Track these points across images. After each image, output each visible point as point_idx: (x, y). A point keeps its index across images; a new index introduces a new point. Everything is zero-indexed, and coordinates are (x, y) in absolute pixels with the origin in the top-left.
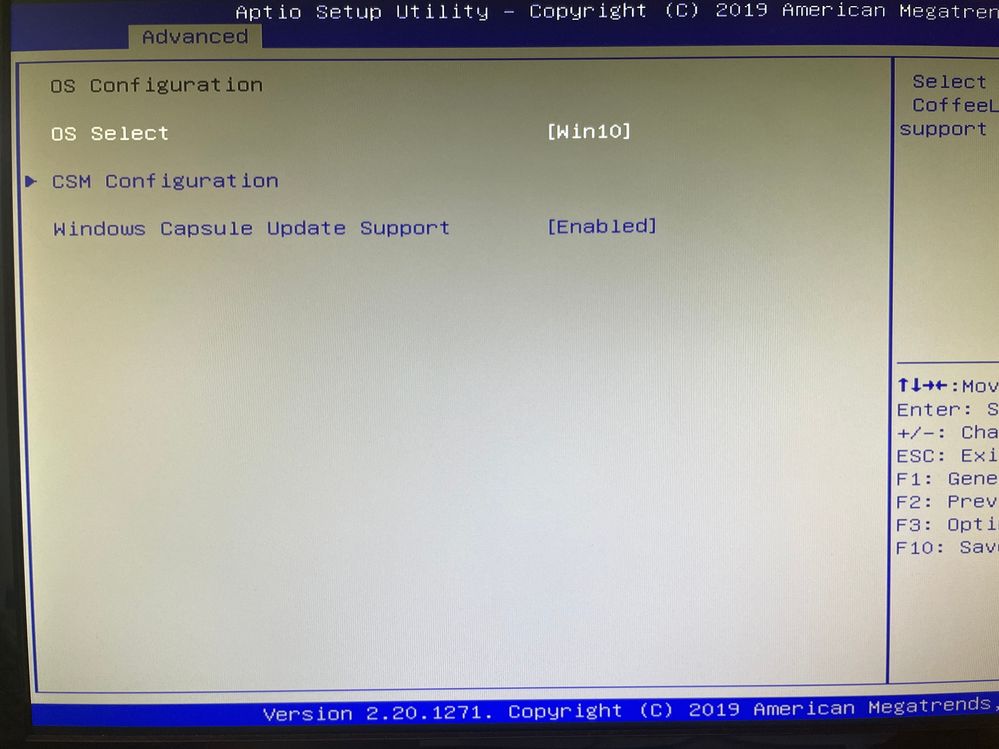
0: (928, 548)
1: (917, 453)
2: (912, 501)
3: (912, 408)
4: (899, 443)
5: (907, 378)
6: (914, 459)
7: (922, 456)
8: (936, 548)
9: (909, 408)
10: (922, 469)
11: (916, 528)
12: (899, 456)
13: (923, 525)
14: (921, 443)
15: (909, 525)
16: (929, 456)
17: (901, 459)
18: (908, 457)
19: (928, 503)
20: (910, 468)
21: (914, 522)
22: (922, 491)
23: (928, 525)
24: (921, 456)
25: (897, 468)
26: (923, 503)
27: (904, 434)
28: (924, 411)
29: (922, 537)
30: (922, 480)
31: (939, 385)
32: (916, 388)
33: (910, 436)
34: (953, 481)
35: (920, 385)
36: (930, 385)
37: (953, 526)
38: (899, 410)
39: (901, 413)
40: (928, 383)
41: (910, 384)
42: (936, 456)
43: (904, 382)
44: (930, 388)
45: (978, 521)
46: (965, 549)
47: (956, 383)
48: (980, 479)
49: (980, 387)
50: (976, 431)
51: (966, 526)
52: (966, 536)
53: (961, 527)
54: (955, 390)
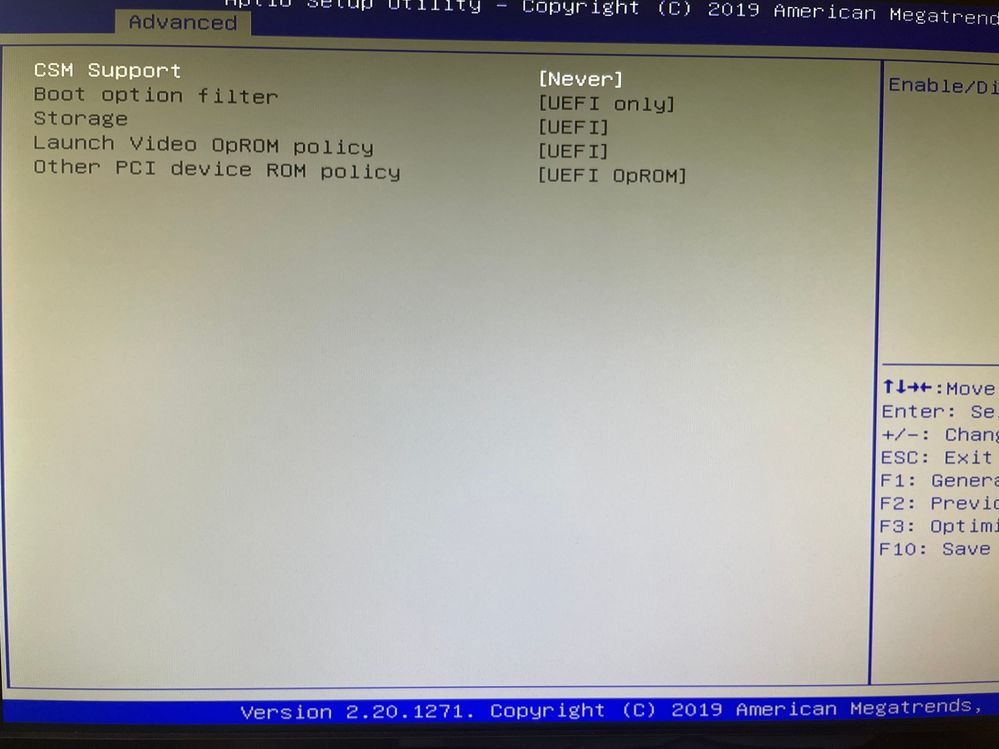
1: (901, 455)
2: (896, 503)
3: (897, 410)
4: (883, 444)
5: (892, 380)
6: (899, 460)
7: (906, 457)
9: (893, 409)
10: (906, 470)
11: (900, 529)
12: (883, 457)
14: (906, 444)
15: (892, 526)
16: (913, 458)
17: (886, 460)
18: (893, 458)
19: (911, 504)
20: (893, 469)
21: (897, 523)
22: (906, 492)
23: (911, 527)
24: (904, 458)
25: (881, 469)
26: (906, 505)
27: (888, 435)
28: (909, 412)
29: (905, 538)
30: (906, 481)
31: (924, 387)
32: (901, 390)
33: (894, 437)
34: (936, 483)
35: (905, 387)
36: (915, 387)
37: (936, 528)
38: (884, 411)
39: (886, 414)
40: (913, 385)
41: (895, 386)
42: (920, 458)
43: (889, 383)
44: (915, 390)
45: (960, 523)
46: (947, 551)
47: (939, 386)
48: (963, 481)
49: (965, 390)
50: (960, 433)
51: (949, 527)
52: (948, 537)
53: (944, 528)
54: (939, 392)
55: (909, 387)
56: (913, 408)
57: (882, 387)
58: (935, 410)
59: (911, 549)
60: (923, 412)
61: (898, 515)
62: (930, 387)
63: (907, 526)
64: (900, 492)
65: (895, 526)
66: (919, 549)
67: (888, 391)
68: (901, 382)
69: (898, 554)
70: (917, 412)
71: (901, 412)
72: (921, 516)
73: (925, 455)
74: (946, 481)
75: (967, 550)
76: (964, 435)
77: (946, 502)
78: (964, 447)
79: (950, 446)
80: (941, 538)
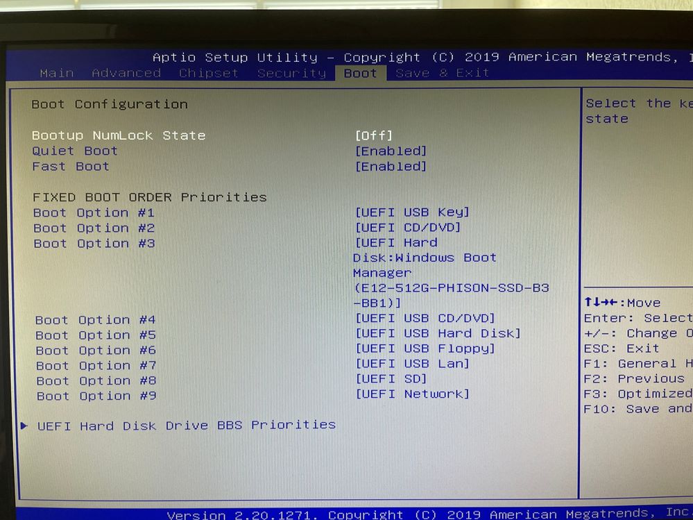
1: (597, 347)
2: (594, 379)
3: (594, 317)
4: (585, 340)
5: (590, 298)
6: (596, 350)
9: (592, 317)
10: (601, 357)
11: (597, 396)
12: (586, 348)
14: (600, 340)
15: (592, 394)
16: (605, 349)
17: (587, 350)
18: (592, 349)
19: (605, 379)
20: (592, 356)
21: (596, 392)
22: (601, 371)
23: (605, 394)
24: (600, 349)
25: (584, 356)
26: (602, 379)
27: (589, 334)
28: (602, 319)
29: (601, 402)
30: (601, 364)
31: (612, 302)
32: (597, 304)
33: (592, 335)
34: (622, 365)
35: (599, 302)
36: (606, 302)
37: (622, 395)
38: (586, 318)
39: (587, 320)
40: (604, 301)
41: (593, 302)
42: (611, 349)
43: (588, 299)
44: (606, 304)
45: (638, 392)
46: (629, 411)
47: (623, 301)
48: (639, 364)
49: (640, 304)
50: (637, 332)
51: (630, 395)
52: (630, 401)
53: (627, 395)
54: (623, 305)
55: (602, 302)
56: (605, 316)
57: (584, 302)
58: (620, 317)
59: (605, 410)
60: (611, 319)
61: (596, 387)
62: (616, 302)
63: (602, 394)
64: (596, 371)
65: (594, 394)
66: (610, 409)
67: (588, 305)
68: (597, 299)
69: (597, 412)
70: (608, 319)
71: (597, 319)
72: (612, 387)
73: (614, 347)
74: (628, 364)
75: (643, 410)
76: (640, 334)
77: (628, 378)
78: (639, 341)
79: (631, 341)
80: (625, 402)
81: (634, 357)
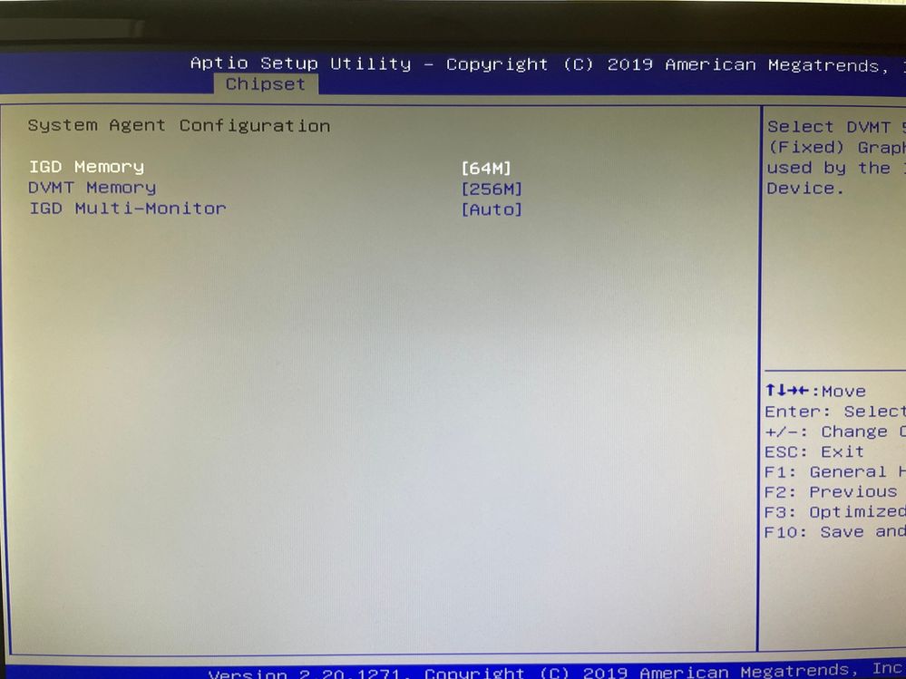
0: (792, 533)
1: (782, 450)
2: (778, 492)
3: (778, 410)
4: (766, 440)
5: (773, 384)
6: (781, 454)
7: (787, 452)
8: (800, 533)
9: (775, 411)
10: (787, 463)
11: (782, 514)
12: (767, 452)
13: (788, 513)
14: (786, 440)
15: (776, 512)
16: (793, 452)
17: (769, 454)
18: (775, 453)
19: (792, 493)
20: (776, 462)
21: (780, 510)
22: (788, 482)
23: (792, 513)
24: (786, 452)
25: (765, 462)
26: (788, 492)
27: (771, 432)
28: (789, 412)
29: (787, 523)
30: (787, 472)
31: (802, 390)
32: (782, 393)
33: (776, 434)
34: (815, 474)
35: (785, 390)
36: (794, 390)
37: (815, 513)
38: (767, 411)
39: (769, 414)
40: (792, 388)
41: (776, 390)
42: (800, 452)
43: (770, 386)
44: (794, 393)
45: (836, 509)
46: (825, 534)
47: (816, 389)
48: (838, 473)
49: (838, 392)
50: (835, 430)
51: (826, 513)
52: (826, 522)
53: (822, 514)
54: (816, 395)
55: (789, 390)
56: (792, 409)
57: (765, 390)
58: (812, 410)
60: (801, 412)
61: (780, 502)
62: (807, 390)
64: (782, 482)
65: (778, 512)
67: (770, 394)
68: (782, 386)
69: (782, 537)
70: (796, 413)
71: (782, 412)
72: (802, 503)
73: (804, 450)
74: (823, 473)
75: (843, 533)
76: (838, 432)
77: (823, 491)
78: (838, 442)
79: (826, 442)
80: (819, 523)
81: (831, 463)
